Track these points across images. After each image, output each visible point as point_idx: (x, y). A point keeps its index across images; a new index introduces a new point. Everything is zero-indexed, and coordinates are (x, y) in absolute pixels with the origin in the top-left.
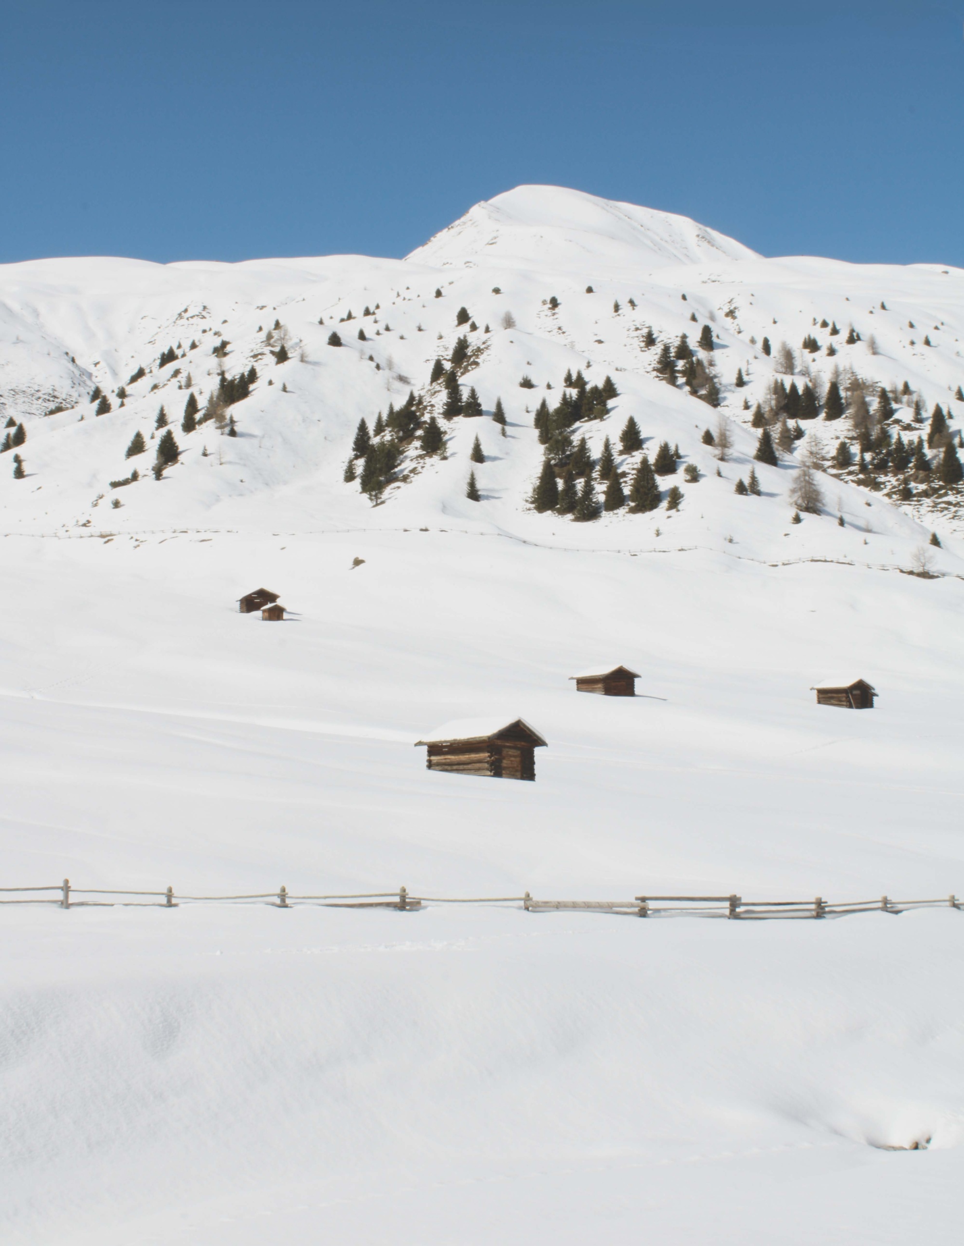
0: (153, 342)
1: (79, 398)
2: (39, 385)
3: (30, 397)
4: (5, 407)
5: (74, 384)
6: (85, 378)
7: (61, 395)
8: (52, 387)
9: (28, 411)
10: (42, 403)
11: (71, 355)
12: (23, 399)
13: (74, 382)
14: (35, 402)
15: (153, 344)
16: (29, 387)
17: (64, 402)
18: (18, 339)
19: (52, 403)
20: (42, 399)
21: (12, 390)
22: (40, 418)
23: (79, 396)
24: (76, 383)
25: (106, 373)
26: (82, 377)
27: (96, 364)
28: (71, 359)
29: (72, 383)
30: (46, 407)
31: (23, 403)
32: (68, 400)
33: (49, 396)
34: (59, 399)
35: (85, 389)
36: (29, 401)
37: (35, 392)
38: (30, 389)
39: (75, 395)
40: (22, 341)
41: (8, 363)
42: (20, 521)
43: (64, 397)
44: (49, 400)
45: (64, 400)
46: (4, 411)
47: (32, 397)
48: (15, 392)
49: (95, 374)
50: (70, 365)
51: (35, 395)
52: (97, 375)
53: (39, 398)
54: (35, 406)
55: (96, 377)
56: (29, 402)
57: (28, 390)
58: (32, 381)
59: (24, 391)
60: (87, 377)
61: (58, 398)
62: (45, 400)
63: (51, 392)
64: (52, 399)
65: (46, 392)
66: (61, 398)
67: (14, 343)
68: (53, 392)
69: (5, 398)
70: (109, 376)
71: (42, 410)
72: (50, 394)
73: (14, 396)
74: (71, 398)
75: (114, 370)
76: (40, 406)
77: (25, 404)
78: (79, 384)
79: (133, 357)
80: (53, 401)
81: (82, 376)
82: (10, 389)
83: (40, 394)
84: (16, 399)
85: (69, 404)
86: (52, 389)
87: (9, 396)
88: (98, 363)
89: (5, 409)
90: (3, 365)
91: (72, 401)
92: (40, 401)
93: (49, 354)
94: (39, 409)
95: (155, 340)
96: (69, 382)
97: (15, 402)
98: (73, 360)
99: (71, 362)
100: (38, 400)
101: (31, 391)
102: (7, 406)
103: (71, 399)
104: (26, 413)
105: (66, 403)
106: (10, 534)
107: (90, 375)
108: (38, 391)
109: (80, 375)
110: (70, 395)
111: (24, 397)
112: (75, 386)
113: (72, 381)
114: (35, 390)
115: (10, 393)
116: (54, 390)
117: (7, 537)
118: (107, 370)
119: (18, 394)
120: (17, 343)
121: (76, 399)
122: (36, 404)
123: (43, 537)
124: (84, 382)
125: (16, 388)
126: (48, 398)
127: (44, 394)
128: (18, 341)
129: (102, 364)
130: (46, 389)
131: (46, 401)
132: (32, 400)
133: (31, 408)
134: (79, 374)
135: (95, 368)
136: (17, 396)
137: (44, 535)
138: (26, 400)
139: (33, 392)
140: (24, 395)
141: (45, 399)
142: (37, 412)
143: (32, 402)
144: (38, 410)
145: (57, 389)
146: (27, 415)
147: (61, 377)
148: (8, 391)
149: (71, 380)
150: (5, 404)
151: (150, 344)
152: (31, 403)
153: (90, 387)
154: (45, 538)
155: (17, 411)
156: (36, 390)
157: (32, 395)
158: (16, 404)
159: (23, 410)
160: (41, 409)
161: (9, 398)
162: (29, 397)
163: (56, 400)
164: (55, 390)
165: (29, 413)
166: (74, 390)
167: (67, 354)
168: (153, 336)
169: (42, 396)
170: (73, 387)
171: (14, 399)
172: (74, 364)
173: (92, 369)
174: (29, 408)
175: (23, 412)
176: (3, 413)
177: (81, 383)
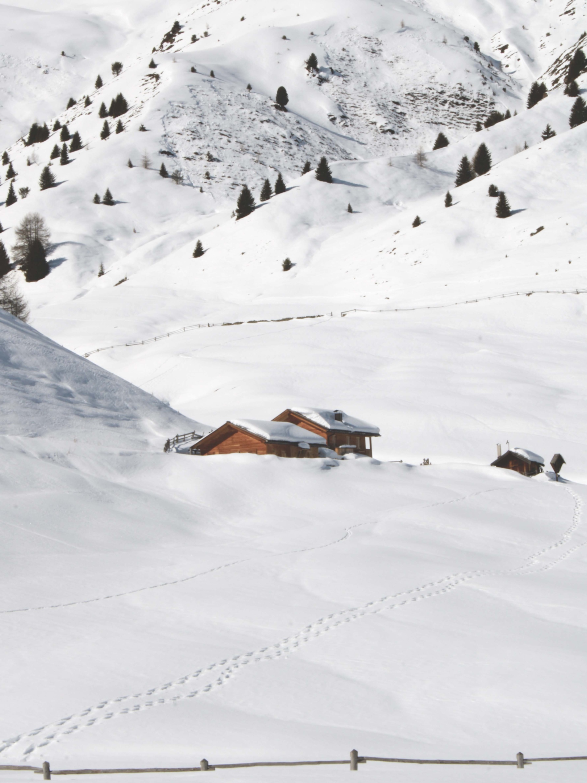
0: (572, 12)
1: (494, 97)
2: (441, 85)
3: (433, 101)
4: (405, 117)
5: (485, 79)
6: (495, 69)
7: (472, 96)
8: (459, 86)
9: (434, 121)
10: (449, 108)
11: (473, 40)
12: (425, 106)
13: (485, 76)
14: (441, 107)
15: (572, 14)
16: (430, 89)
17: (476, 104)
18: (403, 25)
19: (462, 107)
20: (448, 102)
21: (409, 94)
22: (450, 128)
23: (494, 94)
24: (487, 78)
25: (519, 60)
26: (492, 69)
27: (503, 49)
28: (473, 46)
29: (482, 77)
30: (455, 113)
31: (426, 110)
32: (481, 102)
33: (456, 98)
34: (470, 101)
35: (499, 85)
36: (432, 106)
37: (438, 94)
38: (431, 91)
39: (489, 93)
40: (408, 28)
41: (397, 59)
42: (537, 274)
43: (475, 97)
44: (457, 104)
45: (475, 101)
46: (405, 124)
47: (436, 101)
48: (413, 97)
49: (504, 62)
50: (474, 54)
51: (439, 98)
52: (507, 64)
53: (445, 102)
54: (441, 114)
55: (507, 66)
56: (433, 109)
57: (430, 93)
58: (433, 81)
59: (425, 95)
60: (497, 68)
61: (468, 100)
62: (452, 104)
63: (459, 93)
64: (461, 102)
65: (452, 93)
66: (472, 100)
67: (400, 32)
68: (461, 93)
69: (403, 106)
70: (523, 62)
71: (451, 118)
72: (458, 95)
73: (413, 102)
74: (484, 98)
75: (528, 55)
76: (448, 113)
77: (428, 112)
78: (491, 78)
79: (548, 35)
80: (463, 104)
81: (491, 66)
82: (407, 93)
83: (445, 97)
84: (416, 106)
85: (484, 106)
86: (459, 88)
87: (407, 103)
88: (506, 47)
89: (405, 120)
90: (391, 62)
91: (486, 102)
92: (447, 105)
93: (445, 42)
94: (446, 116)
95: (574, 9)
96: (479, 77)
97: (416, 110)
98: (476, 47)
99: (474, 51)
100: (444, 105)
101: (433, 93)
102: (407, 116)
103: (485, 100)
104: (432, 122)
105: (479, 105)
106: (533, 292)
107: (499, 64)
108: (442, 92)
109: (489, 66)
110: (482, 94)
111: (425, 102)
112: (487, 82)
113: (483, 76)
114: (437, 92)
115: (408, 99)
116: (462, 90)
117: (530, 295)
118: (520, 56)
119: (417, 99)
120: (404, 31)
121: (491, 99)
122: (443, 110)
123: (578, 293)
124: (495, 75)
125: (414, 91)
126: (455, 101)
127: (450, 96)
128: (404, 28)
129: (512, 48)
130: (452, 89)
131: (454, 105)
132: (437, 106)
133: (437, 116)
134: (487, 66)
135: (503, 54)
136: (417, 102)
137: (579, 291)
138: (429, 105)
139: (435, 94)
140: (425, 100)
141: (452, 102)
142: (445, 121)
143: (436, 108)
144: (446, 118)
145: (465, 88)
146: (434, 125)
147: (468, 71)
148: (404, 96)
149: (481, 74)
150: (405, 114)
151: (567, 15)
152: (436, 110)
153: (504, 81)
154: (580, 294)
155: (421, 122)
156: (440, 91)
157: (436, 99)
158: (418, 112)
159: (428, 119)
160: (449, 116)
161: (407, 105)
162: (431, 101)
163: (467, 103)
164: (464, 90)
165: (436, 123)
166: (487, 86)
167: (467, 39)
168: (569, 4)
169: (448, 99)
170: (484, 84)
171: (414, 106)
172: (478, 52)
173: (498, 56)
174: (435, 116)
175: (429, 123)
176: (405, 126)
177: (494, 77)
